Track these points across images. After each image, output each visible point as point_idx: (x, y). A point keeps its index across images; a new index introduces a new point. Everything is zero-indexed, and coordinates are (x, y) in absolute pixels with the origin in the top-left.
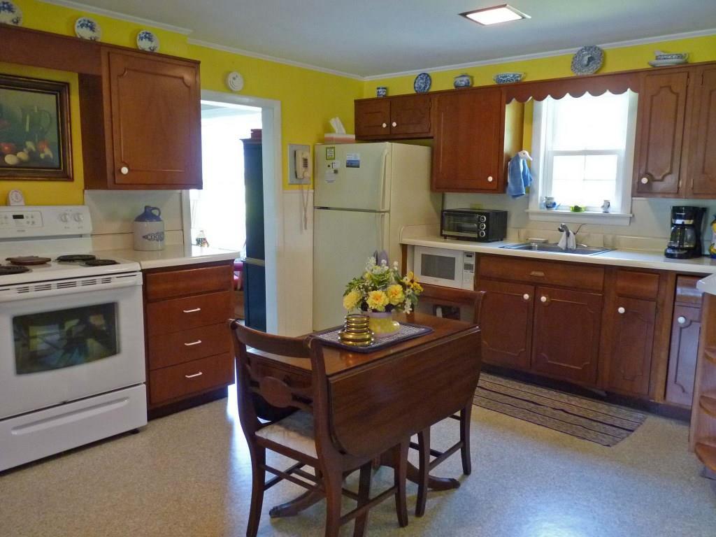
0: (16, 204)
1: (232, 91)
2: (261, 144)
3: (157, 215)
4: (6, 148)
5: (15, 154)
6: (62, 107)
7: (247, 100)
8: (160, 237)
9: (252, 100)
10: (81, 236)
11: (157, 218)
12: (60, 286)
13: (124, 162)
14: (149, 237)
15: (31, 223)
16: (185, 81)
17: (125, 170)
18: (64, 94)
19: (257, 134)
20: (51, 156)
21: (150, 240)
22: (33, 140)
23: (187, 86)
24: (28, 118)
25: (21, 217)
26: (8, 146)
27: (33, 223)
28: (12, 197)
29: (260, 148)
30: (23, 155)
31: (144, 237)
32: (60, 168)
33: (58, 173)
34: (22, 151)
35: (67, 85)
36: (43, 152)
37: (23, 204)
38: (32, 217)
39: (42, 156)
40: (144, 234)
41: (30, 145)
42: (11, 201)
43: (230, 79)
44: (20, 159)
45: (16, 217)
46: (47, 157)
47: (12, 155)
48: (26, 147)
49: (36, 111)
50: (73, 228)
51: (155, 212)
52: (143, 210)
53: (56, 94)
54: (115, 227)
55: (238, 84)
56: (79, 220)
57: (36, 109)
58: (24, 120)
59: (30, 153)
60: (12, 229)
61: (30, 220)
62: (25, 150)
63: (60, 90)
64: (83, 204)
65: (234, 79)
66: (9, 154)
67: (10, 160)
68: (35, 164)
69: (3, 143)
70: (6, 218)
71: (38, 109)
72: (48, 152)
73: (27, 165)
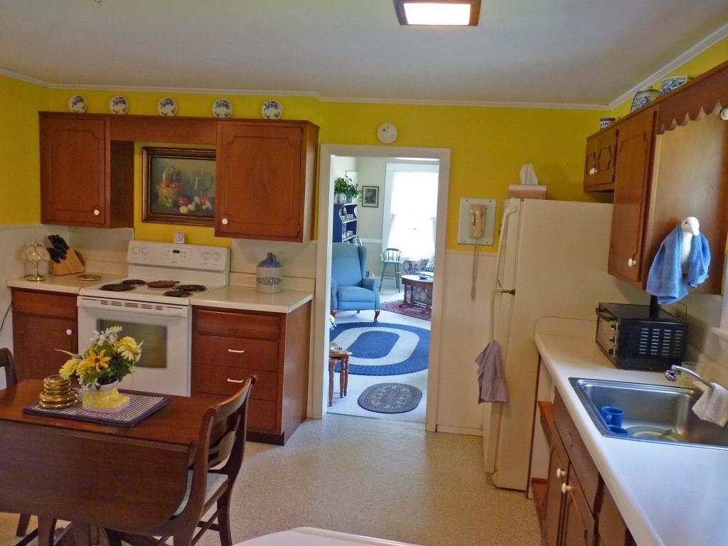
0: (177, 242)
1: (383, 144)
4: (181, 202)
5: (187, 206)
13: (228, 215)
14: (259, 280)
15: (183, 257)
20: (210, 208)
21: (259, 283)
22: (199, 196)
24: (197, 179)
25: (178, 252)
26: (183, 201)
27: (185, 257)
28: (176, 237)
30: (191, 207)
34: (191, 204)
36: (205, 205)
37: (183, 242)
38: (185, 253)
39: (204, 207)
41: (197, 199)
42: (174, 240)
43: (380, 130)
44: (189, 210)
45: (175, 252)
46: (207, 208)
47: (184, 206)
48: (194, 200)
49: (202, 174)
55: (389, 135)
56: (216, 259)
57: (202, 172)
58: (194, 179)
59: (197, 206)
60: (171, 259)
61: (183, 255)
62: (193, 203)
65: (384, 130)
66: (182, 205)
67: (183, 210)
68: (199, 214)
69: (179, 199)
70: (169, 251)
71: (204, 172)
72: (208, 205)
73: (194, 214)
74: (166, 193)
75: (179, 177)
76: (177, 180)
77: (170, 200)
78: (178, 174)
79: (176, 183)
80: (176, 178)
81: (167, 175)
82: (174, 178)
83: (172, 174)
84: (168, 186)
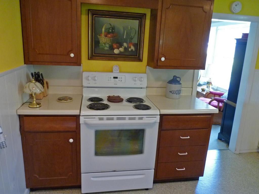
0: (115, 72)
1: (233, 13)
2: (247, 42)
3: (179, 81)
4: (115, 46)
6: (141, 26)
7: (242, 17)
8: (179, 92)
9: (245, 18)
10: (142, 88)
11: (179, 83)
12: (118, 119)
13: (163, 55)
14: (173, 92)
15: (120, 81)
16: (204, 9)
17: (163, 59)
18: (143, 20)
19: (245, 36)
20: (134, 50)
21: (173, 93)
22: (127, 42)
23: (204, 11)
24: (126, 32)
25: (116, 78)
26: (116, 45)
27: (121, 81)
28: (115, 68)
29: (246, 44)
30: (122, 49)
31: (170, 92)
32: (137, 56)
33: (136, 58)
34: (122, 47)
35: (145, 15)
36: (130, 48)
37: (119, 72)
38: (121, 78)
39: (130, 50)
40: (171, 91)
41: (125, 44)
42: (114, 71)
43: (234, 6)
44: (120, 51)
45: (114, 78)
46: (132, 50)
47: (117, 49)
48: (123, 45)
49: (129, 29)
50: (138, 84)
51: (178, 79)
52: (172, 78)
53: (139, 20)
54: (159, 84)
55: (238, 9)
56: (141, 81)
58: (124, 32)
59: (125, 49)
60: (112, 83)
62: (123, 47)
63: (141, 17)
64: (145, 73)
65: (236, 5)
66: (116, 49)
67: (116, 51)
68: (127, 54)
69: (114, 44)
70: (110, 78)
71: (130, 27)
72: (133, 48)
73: (123, 54)
74: (104, 41)
75: (114, 31)
76: (113, 32)
77: (108, 45)
78: (113, 28)
79: (112, 34)
80: (112, 31)
81: (106, 29)
82: (110, 31)
83: (109, 28)
84: (106, 36)
